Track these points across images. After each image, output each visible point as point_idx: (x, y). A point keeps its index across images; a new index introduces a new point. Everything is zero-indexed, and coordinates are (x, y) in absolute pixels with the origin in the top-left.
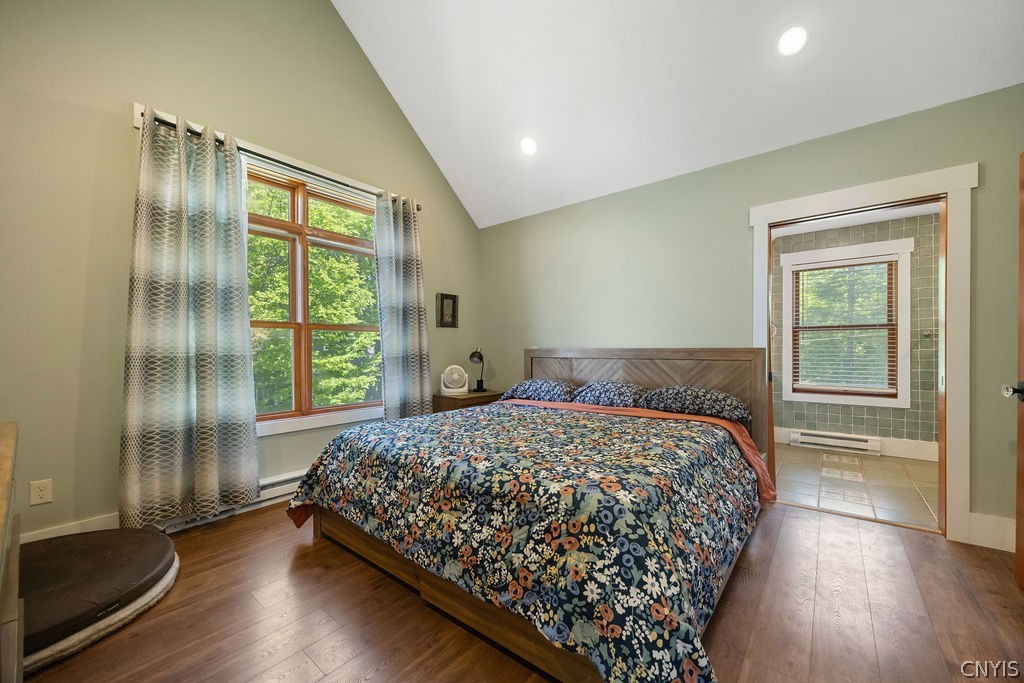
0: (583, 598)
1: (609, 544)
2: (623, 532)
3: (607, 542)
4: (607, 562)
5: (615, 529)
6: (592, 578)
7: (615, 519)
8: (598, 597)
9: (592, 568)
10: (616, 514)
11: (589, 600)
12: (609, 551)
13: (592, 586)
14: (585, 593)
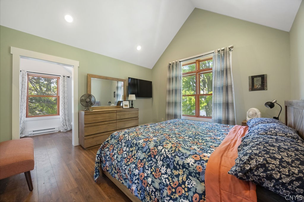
0: (159, 145)
1: (172, 154)
2: (175, 159)
3: (172, 153)
4: (167, 153)
5: (176, 156)
6: (163, 148)
7: (179, 157)
8: (159, 149)
9: (166, 148)
10: (181, 157)
11: (158, 146)
12: (170, 153)
13: (162, 148)
14: (160, 146)
